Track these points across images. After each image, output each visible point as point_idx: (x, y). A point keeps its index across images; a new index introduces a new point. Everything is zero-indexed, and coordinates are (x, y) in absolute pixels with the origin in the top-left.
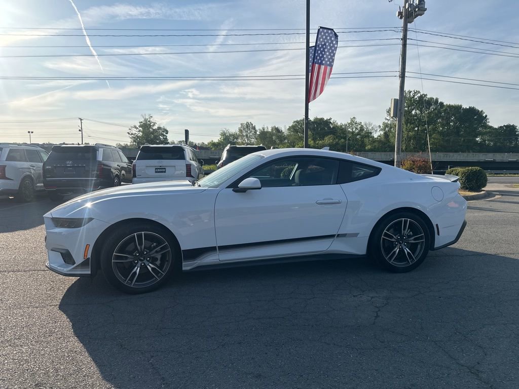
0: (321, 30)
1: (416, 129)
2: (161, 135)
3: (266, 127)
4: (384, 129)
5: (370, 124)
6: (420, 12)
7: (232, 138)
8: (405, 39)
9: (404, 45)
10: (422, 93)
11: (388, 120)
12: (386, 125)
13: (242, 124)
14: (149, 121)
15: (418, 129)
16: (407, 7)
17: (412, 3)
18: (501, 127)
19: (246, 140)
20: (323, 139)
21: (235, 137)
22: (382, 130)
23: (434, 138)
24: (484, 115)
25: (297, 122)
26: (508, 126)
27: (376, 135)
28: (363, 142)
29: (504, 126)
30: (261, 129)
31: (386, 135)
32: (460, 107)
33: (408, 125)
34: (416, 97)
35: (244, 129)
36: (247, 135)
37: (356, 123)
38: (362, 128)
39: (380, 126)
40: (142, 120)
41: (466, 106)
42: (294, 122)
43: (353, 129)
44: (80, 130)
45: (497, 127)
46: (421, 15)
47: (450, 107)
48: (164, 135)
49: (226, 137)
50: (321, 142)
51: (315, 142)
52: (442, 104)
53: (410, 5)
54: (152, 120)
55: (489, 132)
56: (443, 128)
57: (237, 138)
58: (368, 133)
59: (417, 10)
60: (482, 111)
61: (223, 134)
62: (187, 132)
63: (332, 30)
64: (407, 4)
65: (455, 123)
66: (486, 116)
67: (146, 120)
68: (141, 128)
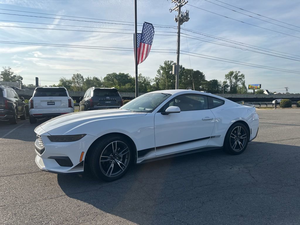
0: (145, 24)
1: (172, 81)
2: (17, 81)
3: (90, 77)
4: (156, 81)
5: (149, 78)
6: (186, 20)
7: (67, 83)
8: (179, 33)
9: (179, 36)
10: (174, 63)
11: (158, 76)
12: (157, 79)
13: (74, 75)
14: (9, 71)
15: (173, 81)
16: (180, 16)
17: (182, 14)
18: (211, 81)
19: (77, 84)
20: (125, 85)
21: (70, 82)
22: (154, 81)
23: (181, 86)
24: (203, 75)
25: (109, 75)
26: (214, 81)
27: (152, 84)
28: (146, 87)
29: (212, 80)
30: (87, 78)
31: (157, 84)
32: (192, 70)
33: (168, 79)
34: (171, 64)
35: (76, 78)
36: (77, 82)
37: (142, 77)
38: (145, 79)
39: (153, 79)
40: (3, 70)
41: (195, 70)
42: (107, 75)
43: (140, 80)
45: (209, 81)
46: (187, 21)
47: (188, 70)
48: (19, 81)
49: (64, 82)
50: (123, 87)
51: (120, 87)
52: (184, 68)
53: (182, 15)
54: (11, 71)
55: (206, 83)
56: (185, 81)
57: (71, 84)
58: (148, 82)
59: (185, 18)
60: (202, 73)
61: (62, 81)
62: (37, 79)
63: (152, 24)
64: (180, 15)
65: (190, 79)
66: (204, 75)
67: (6, 71)
68: (2, 76)
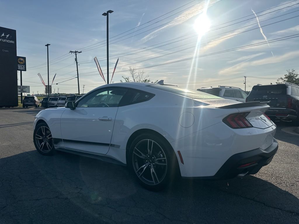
40: (287, 73)
44: (244, 83)
54: (294, 73)
67: (290, 73)
68: (286, 79)
